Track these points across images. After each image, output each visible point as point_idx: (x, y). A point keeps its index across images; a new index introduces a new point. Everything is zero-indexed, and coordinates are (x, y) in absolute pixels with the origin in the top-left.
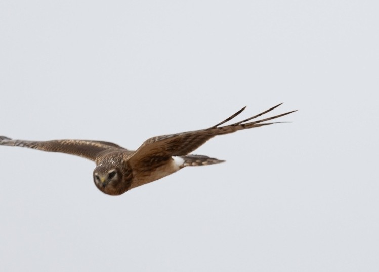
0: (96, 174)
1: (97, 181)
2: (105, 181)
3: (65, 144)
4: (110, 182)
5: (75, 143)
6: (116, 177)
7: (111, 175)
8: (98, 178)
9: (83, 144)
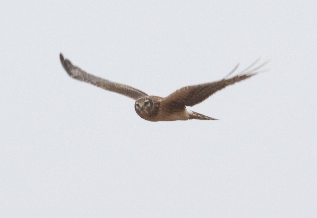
0: (137, 103)
1: (137, 107)
2: (142, 107)
3: (118, 88)
4: (145, 108)
5: (124, 88)
6: (149, 105)
7: (146, 103)
8: (138, 105)
9: (129, 90)
